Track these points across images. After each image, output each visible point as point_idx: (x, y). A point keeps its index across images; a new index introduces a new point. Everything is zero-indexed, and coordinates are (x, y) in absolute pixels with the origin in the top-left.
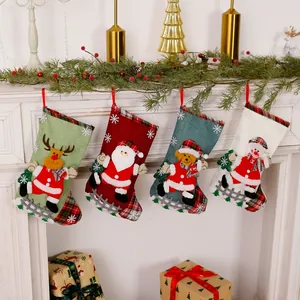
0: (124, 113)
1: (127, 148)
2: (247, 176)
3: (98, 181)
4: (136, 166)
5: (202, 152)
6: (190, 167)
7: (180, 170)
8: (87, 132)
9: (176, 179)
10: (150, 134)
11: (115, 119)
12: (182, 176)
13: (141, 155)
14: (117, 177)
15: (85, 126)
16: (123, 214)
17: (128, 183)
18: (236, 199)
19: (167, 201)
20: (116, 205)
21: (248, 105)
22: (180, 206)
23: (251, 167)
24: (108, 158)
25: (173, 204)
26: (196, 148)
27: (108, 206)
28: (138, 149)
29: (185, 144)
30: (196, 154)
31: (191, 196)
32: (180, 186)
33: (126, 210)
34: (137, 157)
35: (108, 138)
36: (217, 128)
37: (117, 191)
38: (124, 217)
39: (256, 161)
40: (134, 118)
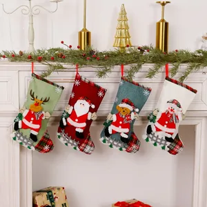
0: (83, 79)
1: (84, 102)
2: (165, 126)
3: (65, 124)
4: (90, 113)
5: (135, 107)
6: (126, 116)
7: (119, 118)
8: (59, 90)
9: (117, 124)
10: (100, 94)
11: (77, 83)
12: (121, 123)
13: (93, 106)
14: (77, 120)
15: (58, 86)
16: (81, 147)
17: (84, 125)
18: (160, 144)
19: (111, 141)
20: (76, 141)
21: (167, 78)
22: (120, 145)
23: (168, 119)
24: (72, 108)
25: (115, 143)
26: (131, 104)
27: (71, 141)
28: (91, 103)
29: (123, 101)
30: (131, 108)
31: (126, 136)
32: (119, 129)
33: (83, 145)
34: (90, 108)
35: (73, 95)
36: (146, 93)
37: (77, 130)
38: (82, 150)
39: (172, 115)
40: (89, 83)
